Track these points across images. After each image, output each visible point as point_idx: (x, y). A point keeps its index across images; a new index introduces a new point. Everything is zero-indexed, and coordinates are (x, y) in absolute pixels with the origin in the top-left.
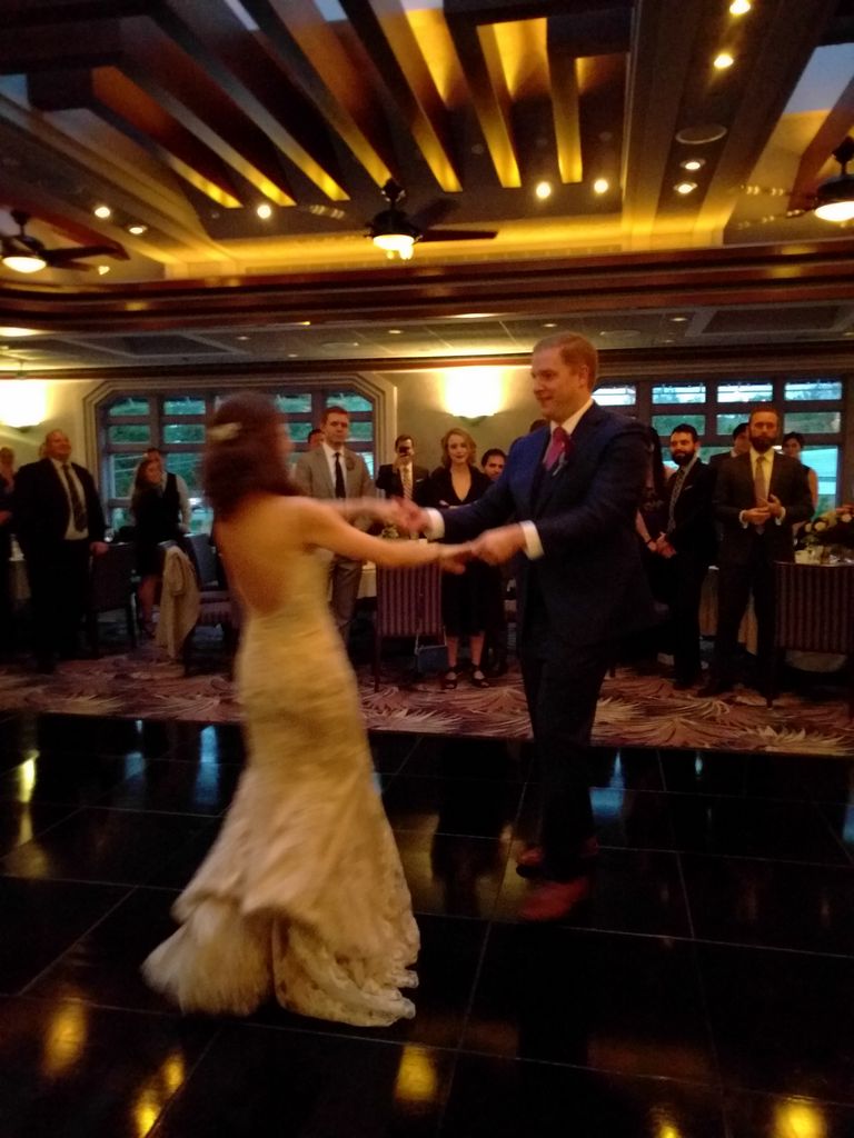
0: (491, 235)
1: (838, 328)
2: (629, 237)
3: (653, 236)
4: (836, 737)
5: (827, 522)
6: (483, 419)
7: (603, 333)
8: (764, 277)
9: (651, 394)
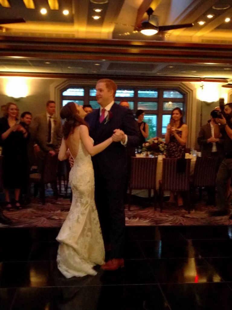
2: (78, 32)
3: (87, 32)
4: (149, 219)
5: (149, 143)
7: (69, 67)
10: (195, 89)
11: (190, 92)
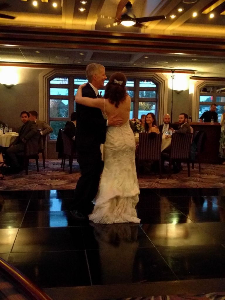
0: (13, 18)
1: (131, 62)
2: (65, 24)
3: (73, 25)
6: (12, 86)
7: (56, 57)
8: (107, 42)
9: (74, 81)
10: (167, 79)
11: (162, 82)
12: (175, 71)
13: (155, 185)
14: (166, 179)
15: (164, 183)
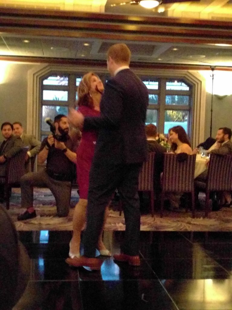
2: (64, 4)
9: (75, 81)
10: (205, 80)
11: (198, 84)
12: (216, 67)
13: (185, 226)
14: (202, 218)
15: (198, 223)
